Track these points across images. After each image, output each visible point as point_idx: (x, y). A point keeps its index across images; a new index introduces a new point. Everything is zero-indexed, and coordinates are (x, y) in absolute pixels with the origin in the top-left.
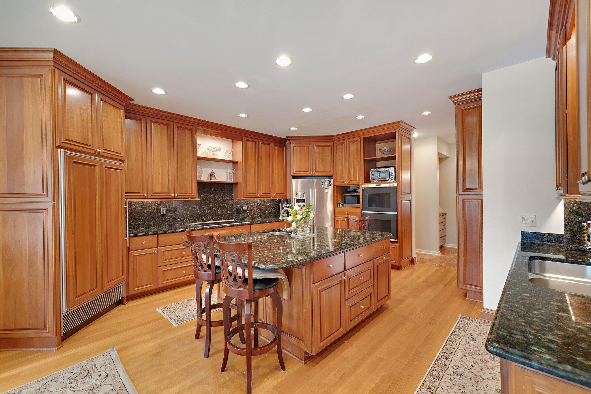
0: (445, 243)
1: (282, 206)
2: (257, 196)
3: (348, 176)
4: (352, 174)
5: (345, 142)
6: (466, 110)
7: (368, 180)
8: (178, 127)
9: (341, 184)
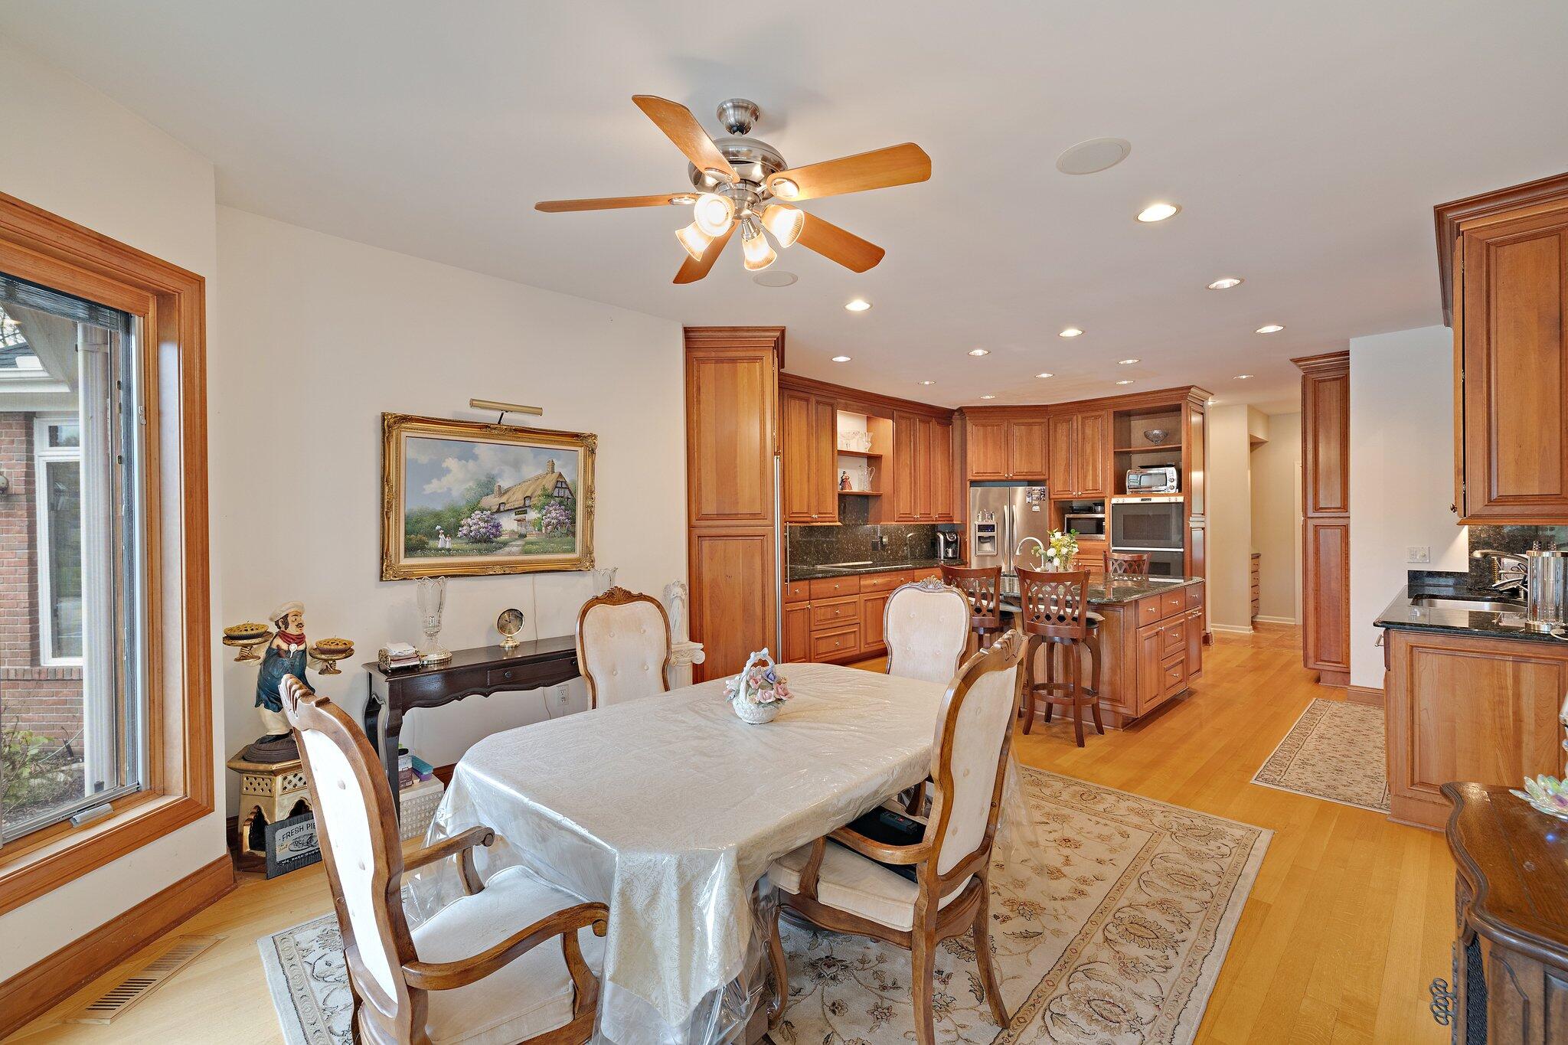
0: (1257, 614)
1: (945, 539)
2: (912, 519)
3: (1080, 481)
4: (1090, 477)
5: (1075, 417)
6: (1319, 381)
7: (1120, 489)
8: (818, 402)
9: (1066, 496)
